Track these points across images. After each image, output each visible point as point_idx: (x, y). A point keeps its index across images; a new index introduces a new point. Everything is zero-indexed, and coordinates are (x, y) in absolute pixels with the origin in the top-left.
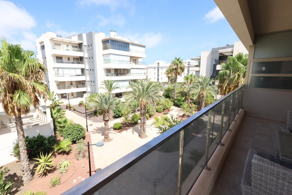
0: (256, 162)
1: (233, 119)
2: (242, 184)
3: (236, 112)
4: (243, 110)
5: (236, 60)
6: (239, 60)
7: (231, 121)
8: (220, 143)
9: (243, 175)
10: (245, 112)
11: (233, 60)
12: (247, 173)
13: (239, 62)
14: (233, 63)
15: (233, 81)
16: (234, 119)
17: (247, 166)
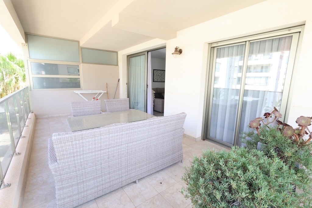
0: (55, 138)
1: (23, 125)
2: (49, 165)
3: (26, 117)
4: (33, 113)
5: (8, 60)
6: (12, 60)
7: (22, 128)
8: (15, 153)
9: (49, 159)
10: (36, 116)
11: (3, 59)
12: (51, 156)
13: (12, 63)
14: (3, 63)
15: (11, 86)
16: (25, 124)
17: (50, 150)
